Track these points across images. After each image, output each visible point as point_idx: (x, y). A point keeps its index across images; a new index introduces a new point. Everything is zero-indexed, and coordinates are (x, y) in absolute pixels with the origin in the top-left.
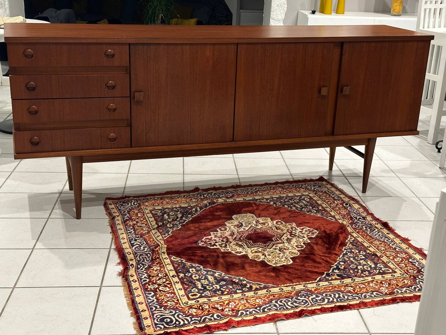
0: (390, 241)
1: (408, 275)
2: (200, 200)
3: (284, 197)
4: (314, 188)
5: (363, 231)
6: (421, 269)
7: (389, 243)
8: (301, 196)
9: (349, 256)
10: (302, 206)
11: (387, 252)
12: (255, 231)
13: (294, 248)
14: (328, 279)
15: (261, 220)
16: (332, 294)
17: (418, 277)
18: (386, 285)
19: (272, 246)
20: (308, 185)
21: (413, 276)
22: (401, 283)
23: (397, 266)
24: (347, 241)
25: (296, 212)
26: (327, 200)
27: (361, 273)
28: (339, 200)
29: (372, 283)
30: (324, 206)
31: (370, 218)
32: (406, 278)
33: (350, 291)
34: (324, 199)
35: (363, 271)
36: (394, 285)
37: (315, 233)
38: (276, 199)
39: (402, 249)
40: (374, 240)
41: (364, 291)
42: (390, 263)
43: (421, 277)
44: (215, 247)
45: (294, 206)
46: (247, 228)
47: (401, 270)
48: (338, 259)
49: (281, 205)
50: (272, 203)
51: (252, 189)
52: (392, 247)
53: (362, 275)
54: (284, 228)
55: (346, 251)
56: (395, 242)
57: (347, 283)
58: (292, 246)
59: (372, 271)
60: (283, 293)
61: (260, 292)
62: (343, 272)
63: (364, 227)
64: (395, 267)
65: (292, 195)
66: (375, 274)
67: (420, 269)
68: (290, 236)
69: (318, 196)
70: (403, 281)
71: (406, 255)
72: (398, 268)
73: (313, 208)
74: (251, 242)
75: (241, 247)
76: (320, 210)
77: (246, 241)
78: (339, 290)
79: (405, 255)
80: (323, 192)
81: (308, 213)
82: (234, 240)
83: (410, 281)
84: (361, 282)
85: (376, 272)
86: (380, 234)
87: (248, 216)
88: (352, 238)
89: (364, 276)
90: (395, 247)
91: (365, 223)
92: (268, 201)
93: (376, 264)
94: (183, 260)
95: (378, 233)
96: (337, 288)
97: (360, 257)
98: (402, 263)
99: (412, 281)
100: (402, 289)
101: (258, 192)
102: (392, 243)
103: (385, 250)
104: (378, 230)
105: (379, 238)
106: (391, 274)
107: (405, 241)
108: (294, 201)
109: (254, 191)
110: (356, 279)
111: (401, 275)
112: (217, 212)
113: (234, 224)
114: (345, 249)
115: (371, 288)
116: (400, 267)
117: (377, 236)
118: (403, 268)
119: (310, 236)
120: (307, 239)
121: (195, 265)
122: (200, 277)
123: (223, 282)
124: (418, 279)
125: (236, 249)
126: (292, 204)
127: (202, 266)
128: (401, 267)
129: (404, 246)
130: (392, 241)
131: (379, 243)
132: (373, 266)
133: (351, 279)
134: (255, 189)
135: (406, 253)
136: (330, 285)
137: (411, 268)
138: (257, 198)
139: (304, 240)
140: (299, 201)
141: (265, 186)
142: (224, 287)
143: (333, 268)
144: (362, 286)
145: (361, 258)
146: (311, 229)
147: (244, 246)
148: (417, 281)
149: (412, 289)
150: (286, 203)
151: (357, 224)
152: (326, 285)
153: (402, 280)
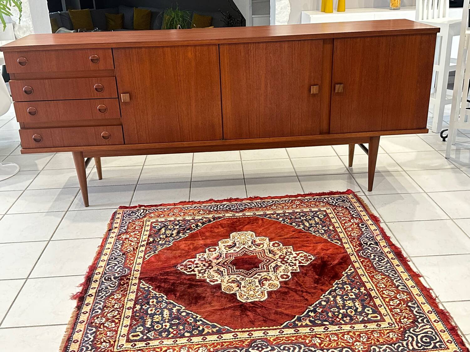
0: (397, 275)
1: (398, 326)
2: (208, 212)
3: (297, 212)
4: (336, 203)
5: (370, 261)
6: (419, 318)
7: (393, 279)
8: (317, 212)
9: (338, 293)
10: (312, 224)
11: (386, 291)
12: (245, 254)
13: (277, 278)
14: (298, 324)
15: (258, 240)
16: (292, 347)
17: (409, 331)
18: (363, 339)
19: (254, 275)
20: (331, 199)
21: (404, 328)
22: (385, 337)
23: (389, 312)
24: (344, 272)
25: (302, 231)
26: (342, 218)
27: (340, 319)
28: (356, 218)
29: (348, 334)
30: (336, 225)
31: (383, 243)
32: (394, 330)
33: (315, 344)
34: (340, 216)
35: (344, 315)
36: (374, 340)
37: (309, 260)
38: (288, 214)
39: (406, 287)
40: (377, 273)
41: (333, 346)
42: (383, 307)
43: (413, 331)
44: (193, 273)
45: (303, 224)
46: (238, 250)
47: (392, 317)
48: (322, 297)
49: (289, 222)
50: (281, 219)
51: (268, 202)
52: (395, 285)
53: (341, 321)
54: (278, 252)
55: (336, 285)
56: (402, 278)
57: (317, 333)
58: (277, 276)
59: (355, 318)
60: (234, 341)
61: (209, 338)
62: (319, 317)
63: (372, 255)
64: (386, 313)
65: (308, 210)
66: (357, 323)
67: (417, 318)
68: (280, 263)
69: (335, 213)
70: (388, 335)
71: (408, 296)
72: (390, 314)
73: (323, 227)
74: (234, 268)
75: (220, 274)
76: (330, 230)
77: (229, 266)
78: (303, 342)
79: (406, 297)
80: (343, 208)
81: (314, 234)
82: (217, 264)
83: (397, 334)
84: (334, 332)
85: (359, 318)
86: (387, 266)
87: (247, 234)
88: (352, 270)
89: (343, 323)
90: (399, 284)
91: (376, 249)
92: (278, 217)
93: (364, 307)
94: (150, 288)
95: (386, 264)
96: (302, 339)
97: (349, 296)
98: (397, 307)
99: (400, 335)
100: (382, 347)
101: (274, 206)
102: (398, 279)
103: (384, 288)
104: (388, 260)
105: (384, 271)
106: (376, 323)
107: (415, 276)
108: (306, 217)
109: (269, 204)
110: (330, 327)
111: (389, 326)
112: (218, 228)
113: (226, 244)
114: (337, 284)
115: (343, 343)
116: (392, 314)
117: (383, 268)
118: (396, 315)
119: (303, 263)
120: (298, 267)
121: (159, 295)
122: (156, 312)
123: (176, 320)
124: (409, 332)
125: (213, 276)
126: (302, 221)
127: (165, 296)
128: (394, 313)
129: (410, 283)
130: (398, 276)
131: (381, 278)
132: (360, 309)
133: (324, 327)
134: (271, 202)
135: (409, 294)
136: (295, 333)
137: (406, 315)
138: (268, 212)
139: (294, 269)
140: (312, 218)
141: (284, 199)
142: (173, 328)
143: (309, 309)
144: (333, 339)
145: (351, 297)
146: (308, 255)
147: (225, 273)
148: (406, 335)
149: (394, 347)
150: (297, 220)
151: (366, 251)
152: (290, 334)
153: (388, 333)
